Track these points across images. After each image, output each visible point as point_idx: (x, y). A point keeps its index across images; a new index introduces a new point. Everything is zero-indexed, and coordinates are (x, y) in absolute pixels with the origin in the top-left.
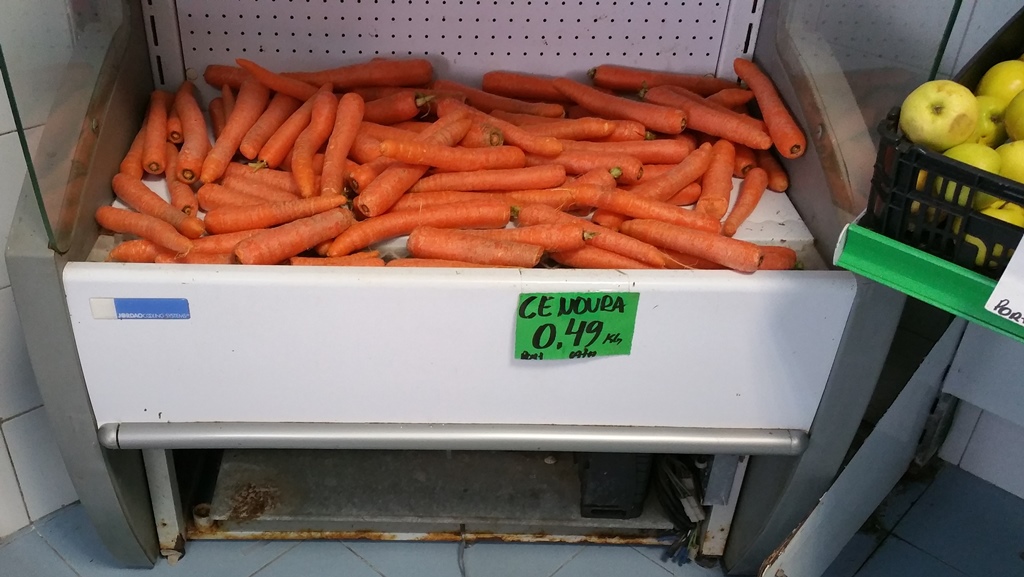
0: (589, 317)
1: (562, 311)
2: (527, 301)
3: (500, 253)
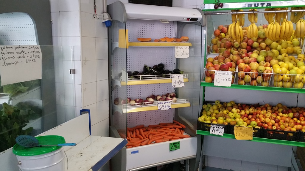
0: (176, 145)
1: (174, 145)
2: (170, 144)
3: (165, 140)
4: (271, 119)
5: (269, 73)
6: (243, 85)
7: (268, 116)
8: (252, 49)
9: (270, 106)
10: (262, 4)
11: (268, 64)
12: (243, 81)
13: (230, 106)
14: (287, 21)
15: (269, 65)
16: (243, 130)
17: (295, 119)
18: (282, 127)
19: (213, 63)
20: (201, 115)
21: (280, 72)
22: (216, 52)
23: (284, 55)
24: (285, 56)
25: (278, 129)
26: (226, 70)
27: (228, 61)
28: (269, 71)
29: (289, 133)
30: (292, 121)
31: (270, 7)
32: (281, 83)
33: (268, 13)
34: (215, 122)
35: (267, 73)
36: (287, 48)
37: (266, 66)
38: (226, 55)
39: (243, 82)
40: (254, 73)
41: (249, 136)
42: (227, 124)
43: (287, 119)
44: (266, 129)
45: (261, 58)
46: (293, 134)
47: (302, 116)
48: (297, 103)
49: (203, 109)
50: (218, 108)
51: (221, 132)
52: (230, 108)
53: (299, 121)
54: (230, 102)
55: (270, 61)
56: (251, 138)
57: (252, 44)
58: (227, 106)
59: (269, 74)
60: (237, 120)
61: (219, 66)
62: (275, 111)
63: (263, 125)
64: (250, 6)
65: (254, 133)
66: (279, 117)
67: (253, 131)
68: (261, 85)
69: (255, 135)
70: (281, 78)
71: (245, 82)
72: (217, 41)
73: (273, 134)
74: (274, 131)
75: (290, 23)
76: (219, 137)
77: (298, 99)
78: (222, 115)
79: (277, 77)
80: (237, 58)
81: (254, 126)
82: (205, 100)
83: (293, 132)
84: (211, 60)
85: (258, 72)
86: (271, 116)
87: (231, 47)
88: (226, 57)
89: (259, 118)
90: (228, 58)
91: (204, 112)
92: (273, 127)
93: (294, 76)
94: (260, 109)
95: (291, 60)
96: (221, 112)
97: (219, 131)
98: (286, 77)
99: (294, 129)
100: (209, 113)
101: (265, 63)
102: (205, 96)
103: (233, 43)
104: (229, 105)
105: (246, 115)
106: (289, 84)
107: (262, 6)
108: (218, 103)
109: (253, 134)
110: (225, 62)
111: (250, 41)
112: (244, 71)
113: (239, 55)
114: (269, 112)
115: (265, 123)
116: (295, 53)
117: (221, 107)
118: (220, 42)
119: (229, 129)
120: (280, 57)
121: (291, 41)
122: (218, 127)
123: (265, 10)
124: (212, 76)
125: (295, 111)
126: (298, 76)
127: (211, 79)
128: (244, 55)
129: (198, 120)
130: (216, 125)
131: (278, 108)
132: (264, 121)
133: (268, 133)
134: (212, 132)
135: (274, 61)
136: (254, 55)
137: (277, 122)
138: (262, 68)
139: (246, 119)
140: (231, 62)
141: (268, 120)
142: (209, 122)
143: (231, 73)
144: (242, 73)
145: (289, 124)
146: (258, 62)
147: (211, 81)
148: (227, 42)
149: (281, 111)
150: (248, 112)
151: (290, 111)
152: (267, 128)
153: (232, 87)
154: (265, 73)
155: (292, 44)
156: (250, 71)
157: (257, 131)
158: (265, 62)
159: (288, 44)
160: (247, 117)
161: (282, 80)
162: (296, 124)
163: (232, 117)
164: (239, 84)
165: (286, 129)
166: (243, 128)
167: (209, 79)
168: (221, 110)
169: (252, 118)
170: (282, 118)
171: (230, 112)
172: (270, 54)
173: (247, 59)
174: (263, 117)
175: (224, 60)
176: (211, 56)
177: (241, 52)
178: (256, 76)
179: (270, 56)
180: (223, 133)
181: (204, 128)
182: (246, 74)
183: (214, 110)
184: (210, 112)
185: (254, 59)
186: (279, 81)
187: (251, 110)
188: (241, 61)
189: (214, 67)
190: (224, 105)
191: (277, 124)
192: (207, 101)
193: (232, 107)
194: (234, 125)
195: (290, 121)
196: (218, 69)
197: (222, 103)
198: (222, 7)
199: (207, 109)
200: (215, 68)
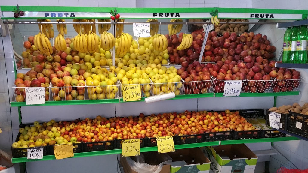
4: (90, 132)
5: (82, 86)
6: (59, 101)
7: (87, 130)
8: (67, 63)
9: (90, 120)
10: (67, 15)
11: (81, 78)
12: (58, 96)
13: (49, 126)
14: (92, 33)
15: (83, 78)
16: (63, 148)
17: (112, 129)
18: (100, 137)
19: (24, 79)
20: (17, 140)
21: (92, 85)
22: (28, 66)
23: (97, 67)
24: (98, 69)
25: (97, 141)
26: (38, 85)
27: (41, 76)
28: (82, 84)
29: (107, 143)
30: (110, 131)
31: (74, 18)
32: (95, 96)
33: (76, 24)
34: (32, 146)
35: (79, 86)
36: (100, 61)
37: (78, 80)
38: (38, 69)
39: (58, 98)
40: (68, 87)
41: (70, 153)
42: (46, 145)
43: (105, 130)
44: (85, 142)
45: (74, 72)
46: (110, 143)
47: (118, 125)
48: (115, 113)
49: (20, 134)
50: (37, 130)
51: (39, 155)
52: (50, 127)
53: (115, 130)
54: (50, 122)
55: (83, 74)
56: (72, 154)
57: (66, 57)
58: (47, 126)
59: (82, 88)
60: (57, 138)
61: (30, 82)
62: (95, 123)
63: (83, 139)
64: (53, 16)
65: (75, 149)
66: (97, 129)
67: (74, 147)
68: (77, 99)
69: (76, 151)
70: (94, 90)
71: (61, 98)
72: (28, 54)
73: (93, 147)
74: (93, 143)
75: (94, 35)
76: (39, 161)
77: (115, 110)
78: (42, 136)
79: (90, 90)
80: (50, 72)
81: (74, 141)
82: (22, 123)
83: (110, 141)
84: (22, 76)
85: (72, 86)
86: (90, 129)
87: (45, 61)
88: (38, 71)
89: (79, 133)
90: (41, 73)
91: (21, 137)
92: (93, 139)
93: (106, 87)
94: (80, 123)
95: (103, 73)
96: (41, 134)
97: (38, 154)
98: (98, 89)
99: (111, 138)
100: (26, 137)
101: (78, 77)
102: (21, 119)
103: (45, 57)
104: (49, 124)
105: (67, 132)
106: (102, 96)
107: (67, 16)
108: (36, 124)
109: (74, 151)
110: (37, 77)
111: (63, 54)
112: (57, 85)
113: (53, 69)
114: (88, 125)
115: (85, 137)
116: (107, 65)
117: (40, 129)
118: (32, 55)
119: (49, 150)
120: (94, 70)
121: (104, 54)
122: (36, 150)
123: (74, 20)
124: (23, 94)
125: (112, 121)
126: (109, 88)
127: (23, 98)
128: (57, 69)
129: (12, 147)
130: (33, 148)
131: (97, 120)
132: (83, 135)
133: (88, 146)
134: (30, 157)
135: (87, 74)
136: (67, 69)
137: (96, 134)
138: (75, 81)
139: (66, 136)
140: (44, 77)
141: (87, 134)
142: (25, 146)
143: (44, 88)
144: (56, 88)
145: (107, 134)
146: (71, 76)
147: (23, 100)
148: (39, 55)
149: (100, 123)
150: (68, 129)
151: (108, 122)
152: (87, 141)
153: (46, 105)
154: (78, 86)
155: (105, 57)
156: (63, 85)
157: (77, 146)
158: (77, 75)
159: (101, 56)
160: (68, 134)
161: (95, 93)
162: (113, 132)
163: (52, 136)
164: (54, 100)
165: (104, 140)
166: (63, 146)
167: (20, 98)
168: (40, 131)
169: (72, 134)
170: (101, 129)
171: (50, 132)
172: (83, 67)
173: (60, 73)
174: (83, 131)
175: (36, 75)
176: (23, 72)
177: (54, 66)
178: (70, 90)
179: (83, 69)
180: (42, 155)
181: (21, 154)
182: (60, 89)
183: (32, 133)
184: (28, 135)
185: (67, 72)
186: (93, 94)
187: (72, 126)
188: (54, 75)
189: (24, 83)
190: (44, 126)
191: (95, 136)
192: (24, 124)
193: (52, 126)
194: (54, 145)
195: (107, 131)
196: (29, 85)
197: (41, 123)
198: (23, 16)
199: (25, 133)
200: (25, 85)
